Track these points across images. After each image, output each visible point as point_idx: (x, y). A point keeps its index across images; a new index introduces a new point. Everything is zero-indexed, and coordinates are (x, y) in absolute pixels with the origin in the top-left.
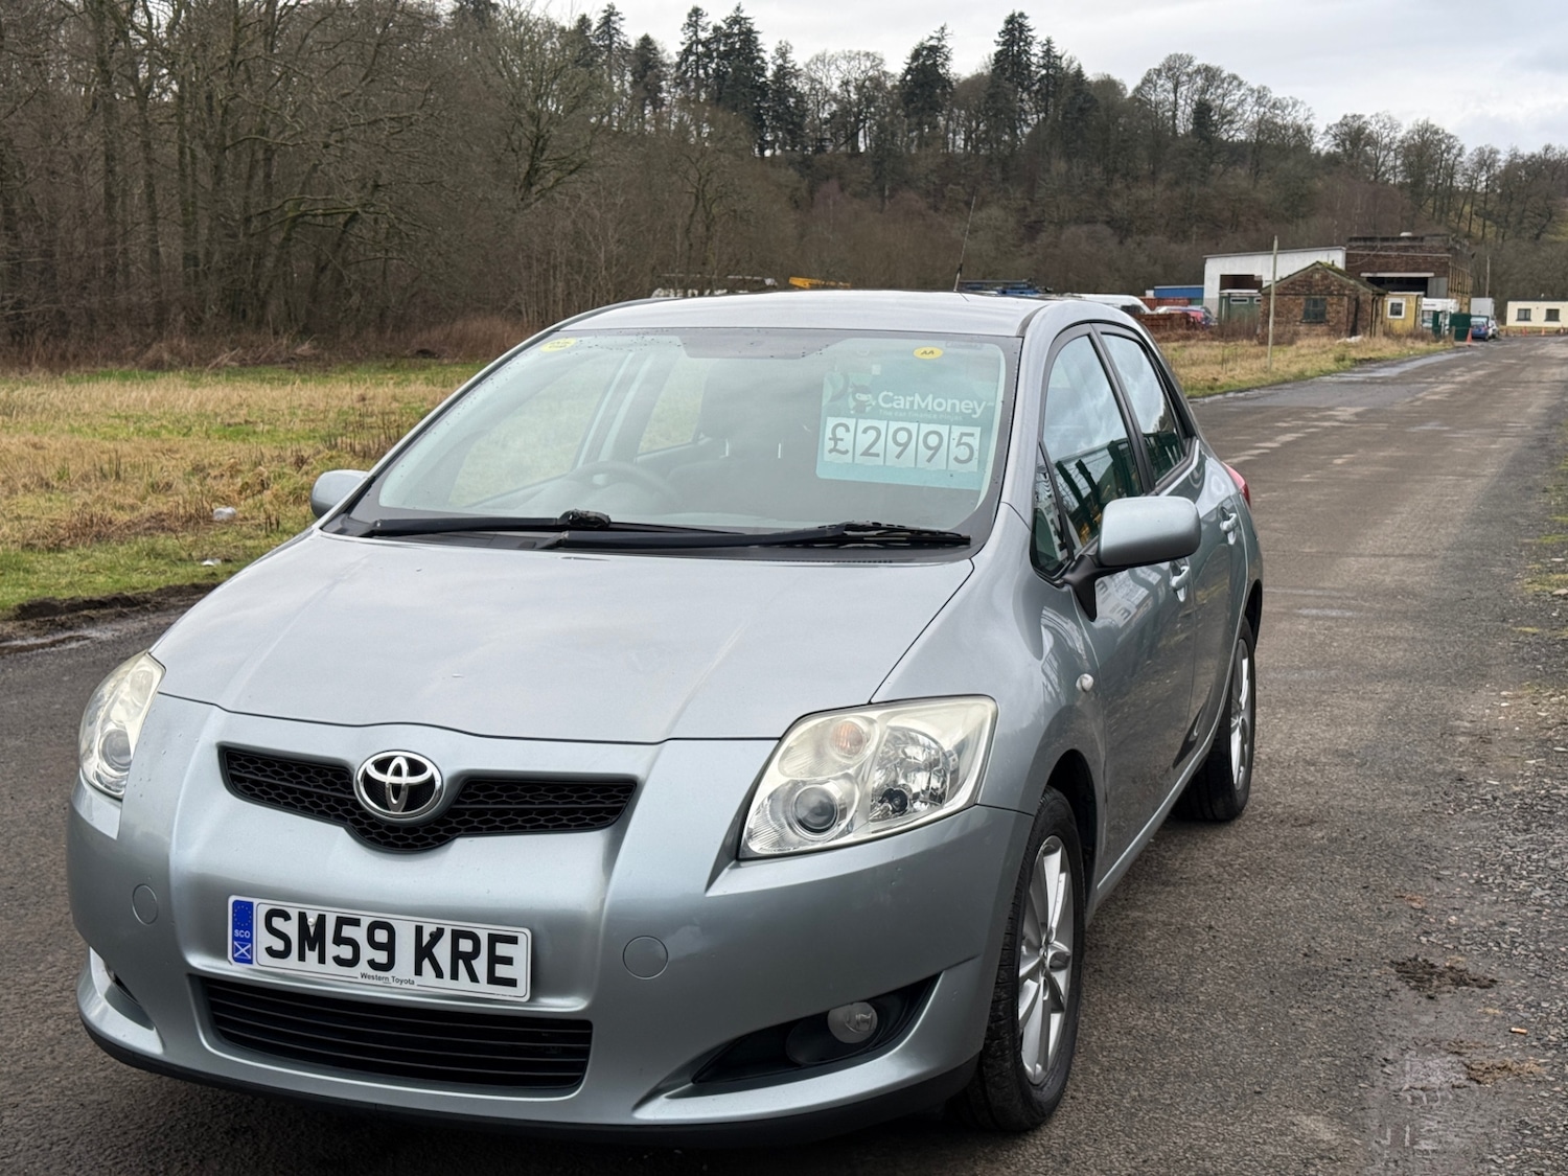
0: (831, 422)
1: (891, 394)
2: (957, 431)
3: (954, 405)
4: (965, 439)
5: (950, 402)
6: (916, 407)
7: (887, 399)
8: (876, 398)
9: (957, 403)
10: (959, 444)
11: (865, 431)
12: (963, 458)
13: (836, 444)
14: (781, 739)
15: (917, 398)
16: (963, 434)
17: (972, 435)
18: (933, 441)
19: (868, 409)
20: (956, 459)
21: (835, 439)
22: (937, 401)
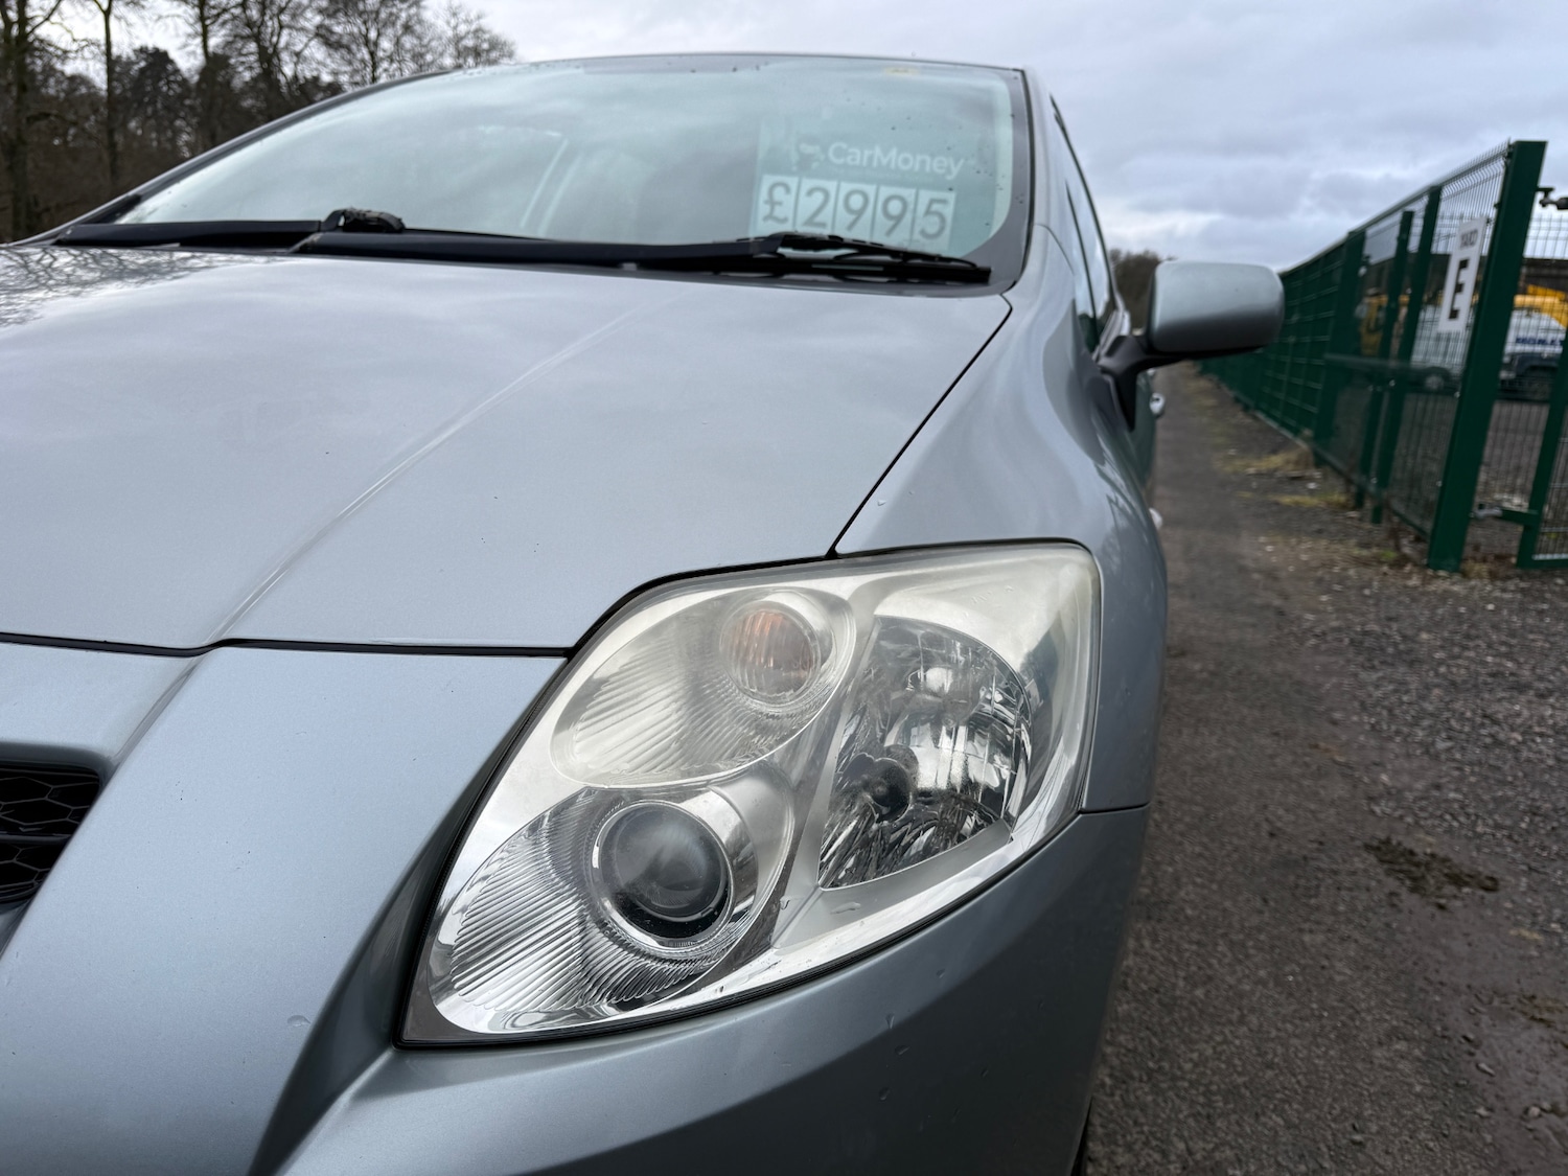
0: (768, 181)
1: (844, 146)
2: (925, 196)
3: (923, 163)
4: (935, 207)
5: (919, 158)
6: (875, 164)
7: (839, 153)
8: (825, 150)
9: (928, 159)
10: (928, 212)
11: (810, 193)
12: (932, 230)
13: (772, 209)
14: (571, 655)
15: (878, 151)
16: (932, 201)
17: (944, 202)
18: (895, 207)
19: (815, 165)
20: (923, 233)
21: (772, 203)
22: (902, 156)
